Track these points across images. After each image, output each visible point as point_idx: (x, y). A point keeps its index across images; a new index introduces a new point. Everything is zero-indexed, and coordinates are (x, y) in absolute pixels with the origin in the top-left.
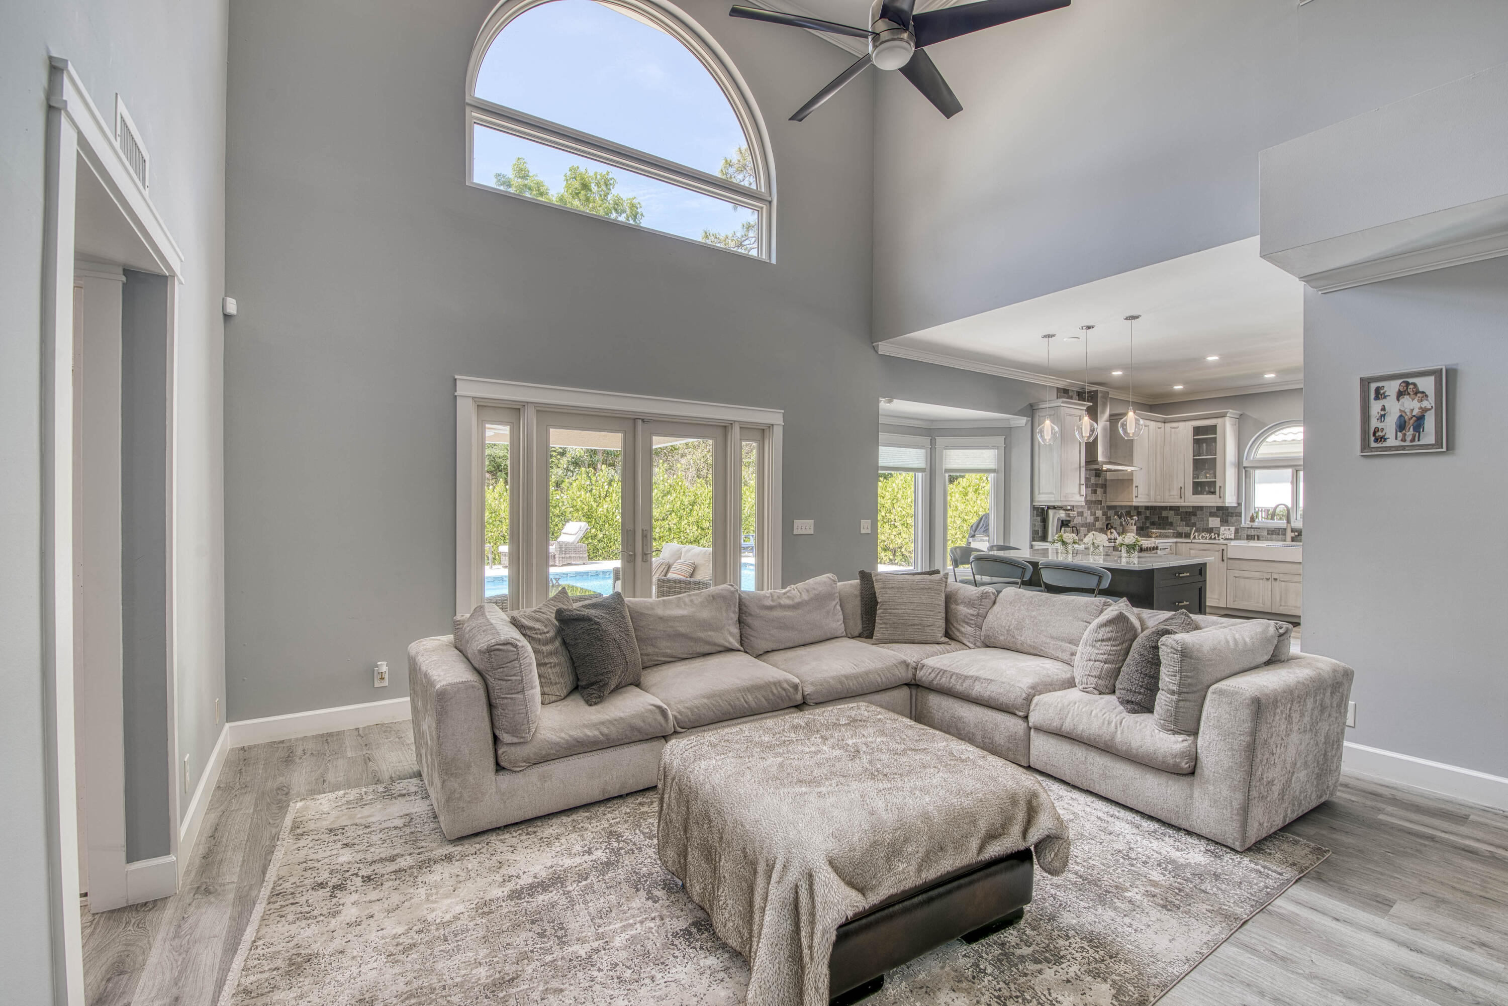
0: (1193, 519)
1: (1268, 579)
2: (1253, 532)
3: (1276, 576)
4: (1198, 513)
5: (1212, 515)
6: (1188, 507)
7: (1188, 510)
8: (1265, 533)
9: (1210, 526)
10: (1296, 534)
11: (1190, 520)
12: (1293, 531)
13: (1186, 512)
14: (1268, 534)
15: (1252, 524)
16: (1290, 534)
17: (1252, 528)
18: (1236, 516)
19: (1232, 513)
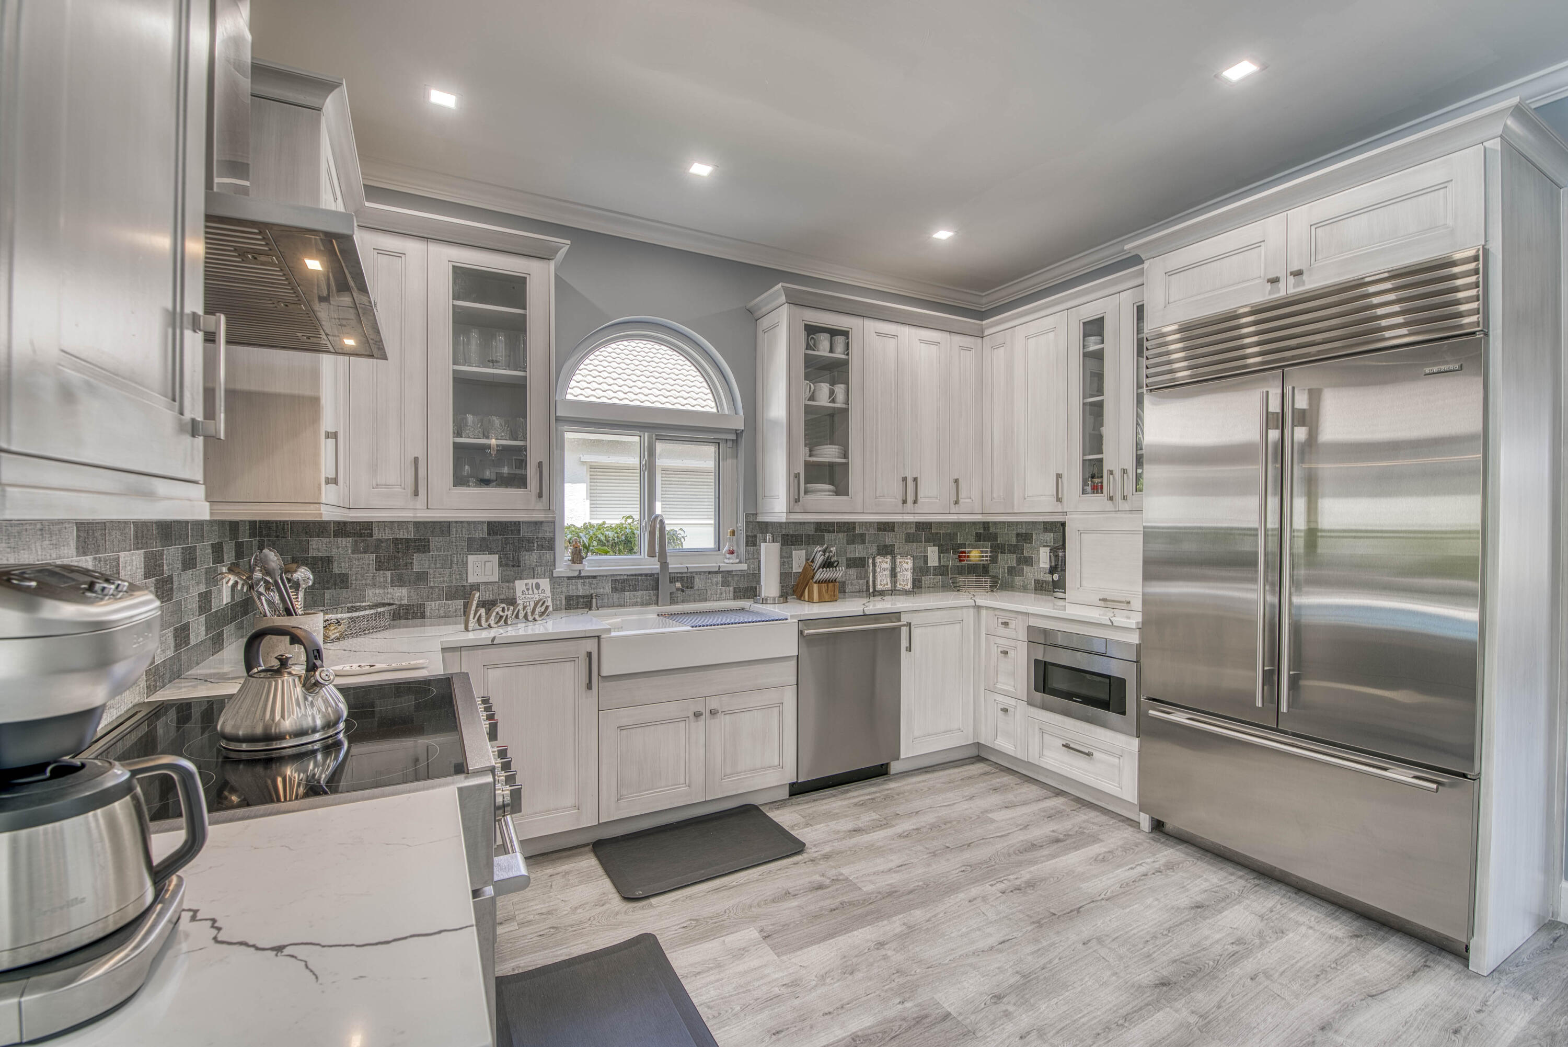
0: (419, 562)
1: (697, 715)
2: (581, 589)
3: (714, 704)
4: (435, 542)
5: (482, 547)
6: (401, 524)
7: (402, 535)
8: (608, 588)
9: (472, 579)
10: (678, 585)
11: (409, 565)
12: (673, 579)
13: (396, 541)
14: (614, 590)
15: (578, 567)
16: (665, 587)
17: (579, 577)
18: (541, 547)
19: (530, 541)
